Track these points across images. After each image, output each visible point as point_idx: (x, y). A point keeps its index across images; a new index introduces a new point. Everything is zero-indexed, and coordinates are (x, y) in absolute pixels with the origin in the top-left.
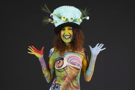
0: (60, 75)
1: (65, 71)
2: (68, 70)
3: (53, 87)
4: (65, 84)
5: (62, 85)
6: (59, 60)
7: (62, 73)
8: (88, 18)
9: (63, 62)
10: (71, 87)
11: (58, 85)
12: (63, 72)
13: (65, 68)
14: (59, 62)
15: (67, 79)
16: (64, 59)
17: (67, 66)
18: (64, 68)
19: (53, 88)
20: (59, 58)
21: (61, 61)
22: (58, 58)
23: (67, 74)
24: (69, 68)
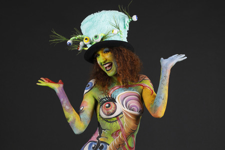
0: (109, 128)
1: (119, 121)
2: (124, 120)
3: (93, 146)
5: (111, 145)
6: (107, 101)
7: (114, 125)
9: (116, 105)
11: (103, 144)
12: (115, 123)
13: (120, 116)
14: (107, 105)
15: (120, 134)
16: (117, 100)
17: (122, 113)
18: (117, 117)
19: (93, 148)
20: (106, 98)
21: (112, 103)
23: (122, 126)
24: (125, 117)
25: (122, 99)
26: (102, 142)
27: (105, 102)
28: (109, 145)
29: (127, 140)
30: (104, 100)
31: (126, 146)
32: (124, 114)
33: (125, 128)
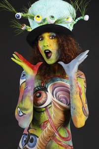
1: (48, 111)
3: (25, 139)
4: (45, 134)
5: (40, 137)
6: (39, 90)
8: (87, 18)
10: (56, 140)
11: (33, 137)
12: (42, 113)
14: (38, 95)
15: (49, 125)
16: (49, 89)
17: (51, 104)
19: (25, 141)
20: (39, 86)
21: (43, 92)
22: (37, 87)
23: (50, 117)
24: (53, 107)
26: (32, 134)
27: (37, 91)
28: (38, 137)
29: (58, 132)
30: (37, 89)
31: (58, 137)
32: (52, 104)
33: (53, 119)
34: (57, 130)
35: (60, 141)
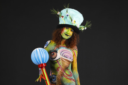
1: (58, 63)
2: (60, 62)
5: (57, 75)
6: (53, 52)
9: (57, 54)
11: (54, 76)
14: (53, 54)
15: (60, 69)
16: (58, 52)
17: (59, 59)
18: (57, 60)
21: (55, 53)
23: (60, 65)
24: (61, 60)
25: (61, 52)
27: (52, 52)
29: (65, 72)
30: (52, 51)
31: (65, 75)
32: (61, 59)
33: (62, 66)
34: (64, 71)
35: (67, 77)
